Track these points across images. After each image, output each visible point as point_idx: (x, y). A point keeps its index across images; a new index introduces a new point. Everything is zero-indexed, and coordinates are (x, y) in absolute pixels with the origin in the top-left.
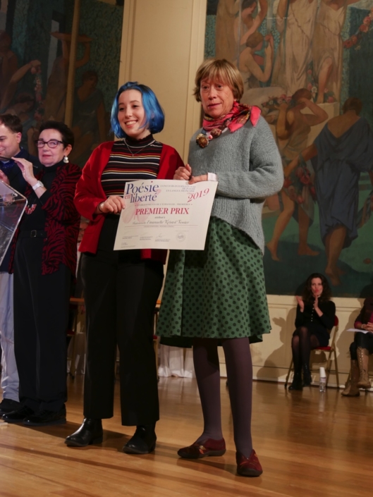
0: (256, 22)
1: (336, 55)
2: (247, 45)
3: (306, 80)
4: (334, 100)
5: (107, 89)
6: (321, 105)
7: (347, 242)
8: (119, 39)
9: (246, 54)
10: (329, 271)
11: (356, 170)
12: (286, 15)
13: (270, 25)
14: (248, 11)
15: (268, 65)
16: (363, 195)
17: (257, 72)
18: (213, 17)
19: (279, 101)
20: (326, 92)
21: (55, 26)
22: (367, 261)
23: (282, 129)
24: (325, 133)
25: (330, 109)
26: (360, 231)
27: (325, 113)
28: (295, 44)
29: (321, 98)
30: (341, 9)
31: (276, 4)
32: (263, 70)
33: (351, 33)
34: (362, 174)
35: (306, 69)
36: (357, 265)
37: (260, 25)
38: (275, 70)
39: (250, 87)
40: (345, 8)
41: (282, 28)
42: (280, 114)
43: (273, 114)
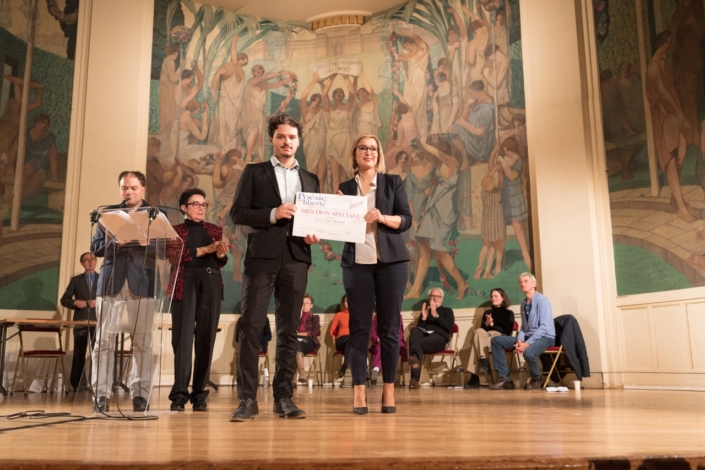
0: (194, 91)
1: (260, 126)
2: (187, 108)
3: (237, 143)
5: (59, 132)
8: (70, 89)
9: (186, 116)
12: (220, 90)
14: (187, 81)
15: (205, 127)
17: (196, 132)
18: (156, 81)
19: (215, 157)
20: (253, 153)
21: (8, 69)
23: (217, 180)
29: (249, 158)
30: (263, 92)
31: (211, 79)
32: (200, 130)
35: (237, 134)
37: (198, 94)
39: (190, 143)
40: (267, 91)
41: (216, 99)
42: (216, 168)
43: (210, 167)
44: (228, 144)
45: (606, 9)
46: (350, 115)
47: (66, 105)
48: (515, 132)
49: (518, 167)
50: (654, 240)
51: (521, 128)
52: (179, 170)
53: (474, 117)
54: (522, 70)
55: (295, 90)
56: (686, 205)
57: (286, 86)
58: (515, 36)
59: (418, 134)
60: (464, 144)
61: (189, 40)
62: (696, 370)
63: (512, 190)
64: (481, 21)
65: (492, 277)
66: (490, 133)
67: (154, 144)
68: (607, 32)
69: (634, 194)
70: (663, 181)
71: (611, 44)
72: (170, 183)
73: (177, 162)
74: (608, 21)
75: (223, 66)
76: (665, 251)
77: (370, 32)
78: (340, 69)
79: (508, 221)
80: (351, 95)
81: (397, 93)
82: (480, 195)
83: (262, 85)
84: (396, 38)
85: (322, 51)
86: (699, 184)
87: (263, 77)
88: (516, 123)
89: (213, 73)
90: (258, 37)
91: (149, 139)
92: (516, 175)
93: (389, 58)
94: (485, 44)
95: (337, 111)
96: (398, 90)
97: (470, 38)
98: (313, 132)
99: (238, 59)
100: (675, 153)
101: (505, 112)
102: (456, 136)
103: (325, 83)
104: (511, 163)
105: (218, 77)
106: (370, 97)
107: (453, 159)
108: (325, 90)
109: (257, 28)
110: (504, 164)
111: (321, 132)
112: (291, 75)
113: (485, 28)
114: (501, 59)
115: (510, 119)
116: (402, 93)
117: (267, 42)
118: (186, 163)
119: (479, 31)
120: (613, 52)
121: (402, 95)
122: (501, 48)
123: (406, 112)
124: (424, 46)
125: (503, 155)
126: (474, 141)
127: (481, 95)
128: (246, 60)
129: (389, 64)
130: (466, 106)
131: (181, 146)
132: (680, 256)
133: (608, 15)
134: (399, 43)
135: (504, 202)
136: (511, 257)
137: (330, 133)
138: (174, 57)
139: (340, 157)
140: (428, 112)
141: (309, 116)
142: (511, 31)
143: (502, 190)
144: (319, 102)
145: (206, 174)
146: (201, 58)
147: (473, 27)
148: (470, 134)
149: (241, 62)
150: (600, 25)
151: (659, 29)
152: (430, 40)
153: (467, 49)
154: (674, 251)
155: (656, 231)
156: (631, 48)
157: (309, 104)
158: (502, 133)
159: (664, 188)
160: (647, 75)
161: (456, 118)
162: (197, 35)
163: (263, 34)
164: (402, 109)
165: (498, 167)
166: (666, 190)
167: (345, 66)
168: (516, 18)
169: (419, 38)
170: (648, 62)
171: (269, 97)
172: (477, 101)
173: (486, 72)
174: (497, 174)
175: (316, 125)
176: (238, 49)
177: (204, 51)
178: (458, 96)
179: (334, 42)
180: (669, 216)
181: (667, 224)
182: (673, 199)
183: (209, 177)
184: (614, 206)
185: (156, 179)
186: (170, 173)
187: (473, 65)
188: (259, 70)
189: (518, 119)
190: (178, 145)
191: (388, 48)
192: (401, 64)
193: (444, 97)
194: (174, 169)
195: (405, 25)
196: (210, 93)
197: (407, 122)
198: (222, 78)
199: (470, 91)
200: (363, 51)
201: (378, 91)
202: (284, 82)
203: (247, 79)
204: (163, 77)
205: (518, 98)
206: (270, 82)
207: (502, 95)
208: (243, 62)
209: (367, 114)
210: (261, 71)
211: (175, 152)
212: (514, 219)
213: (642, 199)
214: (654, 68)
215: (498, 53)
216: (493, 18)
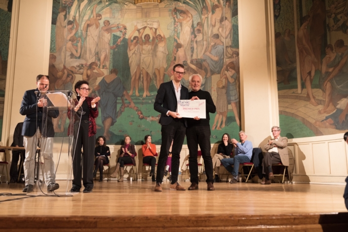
0: (74, 32)
1: (107, 51)
2: (70, 40)
3: (95, 59)
4: (107, 68)
5: (3, 49)
6: (102, 70)
7: (112, 124)
8: (9, 27)
9: (69, 44)
10: (105, 135)
11: (116, 96)
12: (87, 31)
13: (80, 34)
14: (70, 26)
15: (79, 50)
16: (119, 106)
17: (75, 52)
18: (54, 26)
19: (84, 66)
20: (103, 65)
22: (120, 131)
23: (85, 77)
24: (103, 81)
25: (106, 72)
26: (117, 120)
27: (103, 73)
28: (91, 43)
29: (101, 66)
30: (109, 34)
32: (77, 52)
33: (114, 44)
34: (118, 98)
35: (95, 55)
36: (116, 133)
37: (75, 34)
38: (82, 53)
39: (71, 58)
40: (111, 34)
41: (85, 36)
42: (84, 71)
43: (81, 70)
44: (91, 59)
45: (279, 3)
46: (153, 47)
47: (7, 36)
48: (234, 60)
49: (235, 77)
50: (298, 114)
51: (236, 58)
52: (66, 72)
53: (214, 52)
54: (238, 30)
55: (125, 34)
56: (314, 98)
57: (121, 31)
58: (235, 13)
59: (186, 58)
60: (209, 65)
61: (72, 5)
62: (316, 174)
63: (231, 88)
64: (219, 5)
65: (221, 129)
66: (221, 59)
67: (52, 57)
68: (279, 14)
69: (290, 92)
70: (303, 86)
71: (281, 20)
72: (61, 78)
73: (65, 67)
74: (280, 9)
75: (89, 19)
76: (303, 119)
77: (164, 7)
78: (148, 24)
79: (229, 102)
80: (153, 38)
81: (176, 38)
82: (216, 90)
83: (109, 30)
84: (176, 11)
85: (139, 15)
86: (320, 88)
87: (109, 26)
88: (234, 55)
89: (83, 23)
90: (107, 6)
91: (50, 55)
92: (234, 80)
93: (173, 20)
94: (220, 16)
95: (146, 45)
96: (177, 36)
97: (213, 13)
98: (134, 55)
99: (97, 17)
100: (310, 73)
101: (229, 50)
102: (205, 60)
103: (141, 31)
104: (231, 75)
105: (86, 25)
106: (163, 39)
107: (203, 71)
108: (141, 34)
109: (107, 2)
110: (228, 75)
111: (138, 55)
112: (123, 26)
113: (220, 8)
114: (228, 24)
115: (231, 53)
116: (179, 38)
117: (111, 8)
118: (69, 68)
119: (217, 10)
120: (282, 24)
121: (179, 39)
122: (228, 18)
123: (180, 47)
124: (190, 15)
125: (228, 70)
126: (214, 63)
127: (217, 41)
128: (100, 17)
129: (173, 23)
130: (210, 46)
131: (66, 59)
132: (310, 121)
133: (280, 6)
134: (178, 13)
135: (227, 93)
136: (230, 120)
137: (143, 56)
138: (64, 13)
139: (148, 68)
140: (191, 48)
141: (132, 47)
142: (233, 10)
143: (226, 87)
144: (137, 41)
145: (79, 74)
146: (77, 15)
147: (214, 8)
148: (212, 60)
149: (98, 18)
150: (276, 11)
151: (304, 14)
152: (193, 12)
153: (211, 18)
154: (308, 119)
155: (300, 109)
156: (291, 23)
157: (132, 41)
158: (227, 60)
159: (304, 90)
160: (298, 35)
161: (205, 51)
162: (75, 3)
163: (109, 4)
164: (179, 46)
165: (225, 76)
166: (305, 90)
167: (151, 23)
168: (236, 4)
169: (188, 11)
170: (298, 30)
171: (112, 37)
172: (215, 44)
173: (220, 30)
174: (224, 80)
175: (136, 52)
176: (97, 12)
177: (79, 11)
178: (206, 41)
179: (145, 11)
180: (306, 103)
181: (305, 106)
182: (308, 95)
183: (81, 76)
184: (280, 97)
185: (53, 76)
186: (61, 73)
187: (214, 26)
188: (107, 23)
189: (235, 54)
190: (65, 58)
191: (172, 15)
192: (179, 23)
193: (200, 41)
194: (63, 71)
195: (181, 4)
196: (82, 33)
197: (181, 52)
198: (88, 26)
199: (212, 39)
200: (160, 16)
201: (167, 37)
202: (120, 29)
203: (101, 27)
204: (58, 24)
205: (235, 43)
206: (113, 29)
207: (228, 41)
208: (99, 18)
209: (161, 47)
210: (108, 23)
211: (63, 62)
212: (232, 101)
213: (293, 94)
214: (301, 33)
215: (226, 21)
216: (225, 4)
